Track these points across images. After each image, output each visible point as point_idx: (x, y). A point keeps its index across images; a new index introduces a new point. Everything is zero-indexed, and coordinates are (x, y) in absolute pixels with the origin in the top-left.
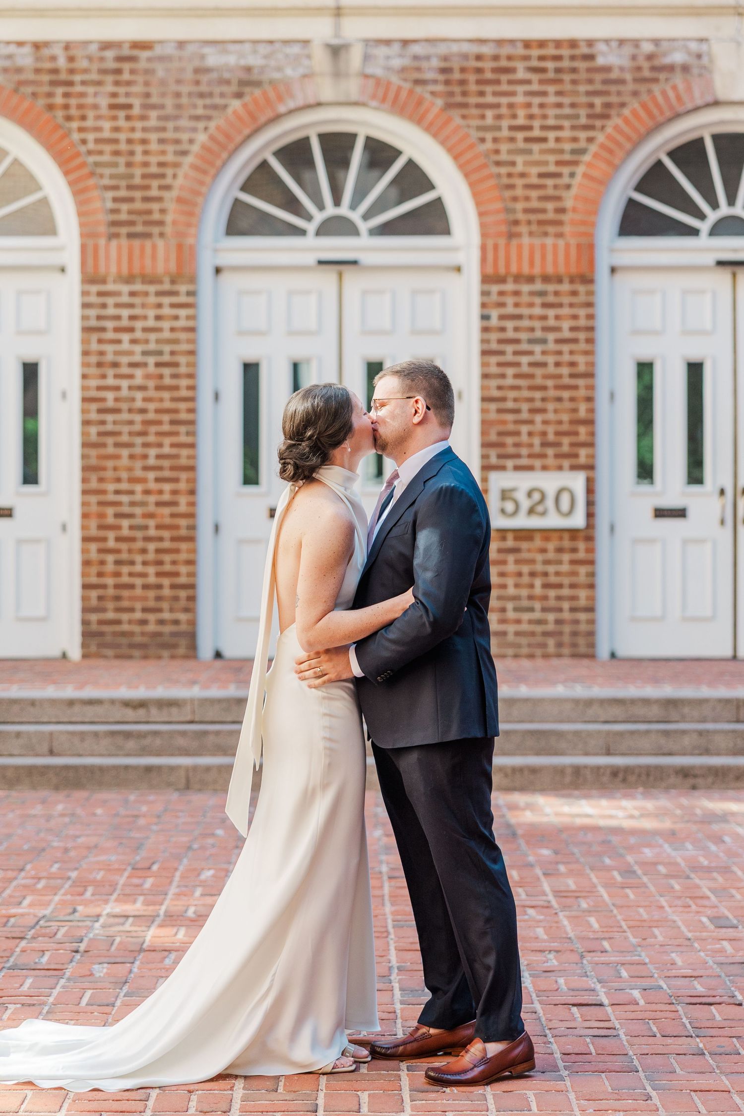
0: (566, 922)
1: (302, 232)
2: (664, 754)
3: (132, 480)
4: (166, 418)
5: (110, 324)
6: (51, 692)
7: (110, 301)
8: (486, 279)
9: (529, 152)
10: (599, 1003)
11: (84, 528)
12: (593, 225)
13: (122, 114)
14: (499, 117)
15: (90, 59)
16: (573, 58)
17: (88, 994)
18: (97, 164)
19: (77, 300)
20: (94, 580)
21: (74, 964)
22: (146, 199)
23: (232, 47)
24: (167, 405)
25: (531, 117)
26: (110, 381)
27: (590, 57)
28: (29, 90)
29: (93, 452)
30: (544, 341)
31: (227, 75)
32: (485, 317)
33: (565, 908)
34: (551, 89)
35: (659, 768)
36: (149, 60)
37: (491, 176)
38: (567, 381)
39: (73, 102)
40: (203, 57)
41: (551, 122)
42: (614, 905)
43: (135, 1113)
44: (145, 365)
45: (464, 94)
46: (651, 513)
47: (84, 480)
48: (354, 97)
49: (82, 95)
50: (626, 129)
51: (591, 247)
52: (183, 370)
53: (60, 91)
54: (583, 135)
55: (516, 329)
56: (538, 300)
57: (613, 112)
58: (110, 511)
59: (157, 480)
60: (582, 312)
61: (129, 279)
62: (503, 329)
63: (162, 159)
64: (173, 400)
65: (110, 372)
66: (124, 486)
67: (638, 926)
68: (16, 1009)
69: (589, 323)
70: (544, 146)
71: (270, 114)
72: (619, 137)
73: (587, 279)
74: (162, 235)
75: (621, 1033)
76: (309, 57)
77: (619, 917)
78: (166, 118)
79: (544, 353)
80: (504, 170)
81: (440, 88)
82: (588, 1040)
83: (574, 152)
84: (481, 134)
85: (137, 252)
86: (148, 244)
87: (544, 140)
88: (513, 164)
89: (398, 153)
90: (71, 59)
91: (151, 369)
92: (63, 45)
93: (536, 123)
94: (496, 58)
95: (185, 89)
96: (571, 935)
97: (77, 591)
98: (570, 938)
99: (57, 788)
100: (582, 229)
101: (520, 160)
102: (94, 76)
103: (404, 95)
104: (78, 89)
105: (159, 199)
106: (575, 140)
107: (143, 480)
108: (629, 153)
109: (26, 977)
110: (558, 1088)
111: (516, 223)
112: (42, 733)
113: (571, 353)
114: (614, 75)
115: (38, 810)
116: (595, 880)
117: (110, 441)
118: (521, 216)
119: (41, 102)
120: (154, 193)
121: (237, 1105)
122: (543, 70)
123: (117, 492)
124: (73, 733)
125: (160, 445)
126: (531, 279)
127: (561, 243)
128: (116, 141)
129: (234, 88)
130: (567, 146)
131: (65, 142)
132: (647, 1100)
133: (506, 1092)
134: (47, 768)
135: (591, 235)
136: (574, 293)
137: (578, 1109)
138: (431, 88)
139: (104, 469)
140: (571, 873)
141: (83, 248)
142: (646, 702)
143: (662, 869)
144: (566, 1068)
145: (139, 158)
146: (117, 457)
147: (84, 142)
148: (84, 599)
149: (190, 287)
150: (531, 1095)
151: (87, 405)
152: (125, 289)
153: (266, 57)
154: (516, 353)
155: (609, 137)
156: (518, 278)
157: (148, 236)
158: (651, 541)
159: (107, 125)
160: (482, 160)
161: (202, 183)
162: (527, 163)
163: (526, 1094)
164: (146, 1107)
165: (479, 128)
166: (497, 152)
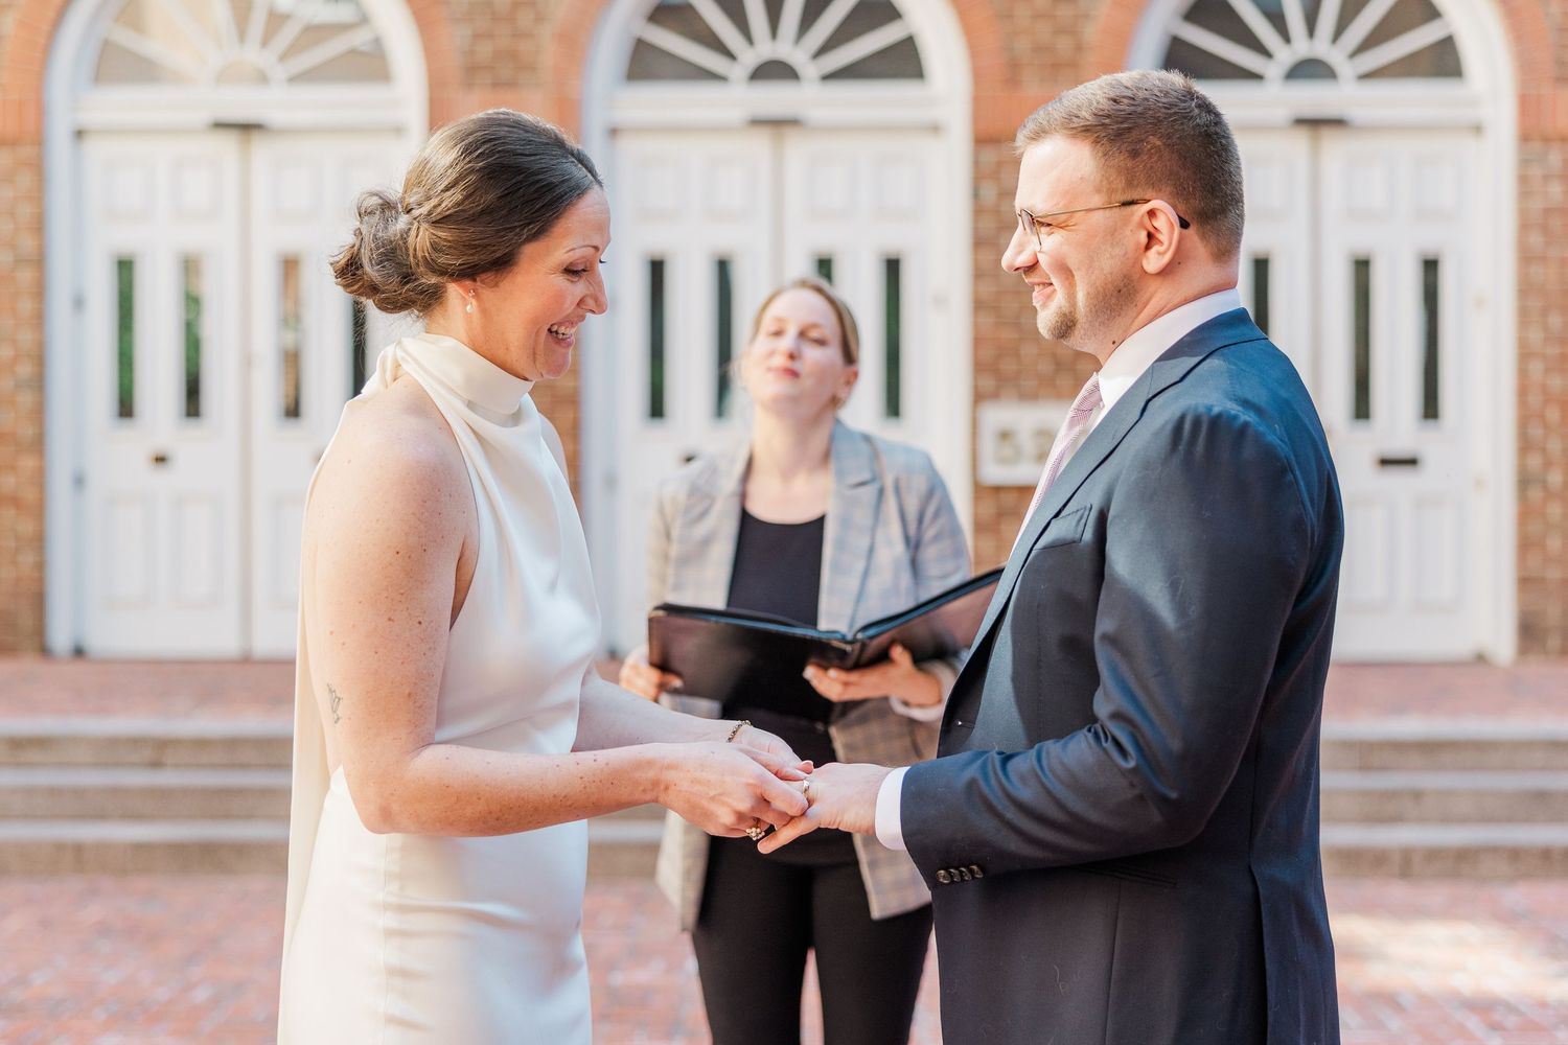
22: (518, 36)
62: (1002, 212)
74: (539, 85)
86: (519, 97)
105: (535, 36)
111: (1017, 66)
118: (1026, 57)
120: (528, 26)
141: (432, 102)
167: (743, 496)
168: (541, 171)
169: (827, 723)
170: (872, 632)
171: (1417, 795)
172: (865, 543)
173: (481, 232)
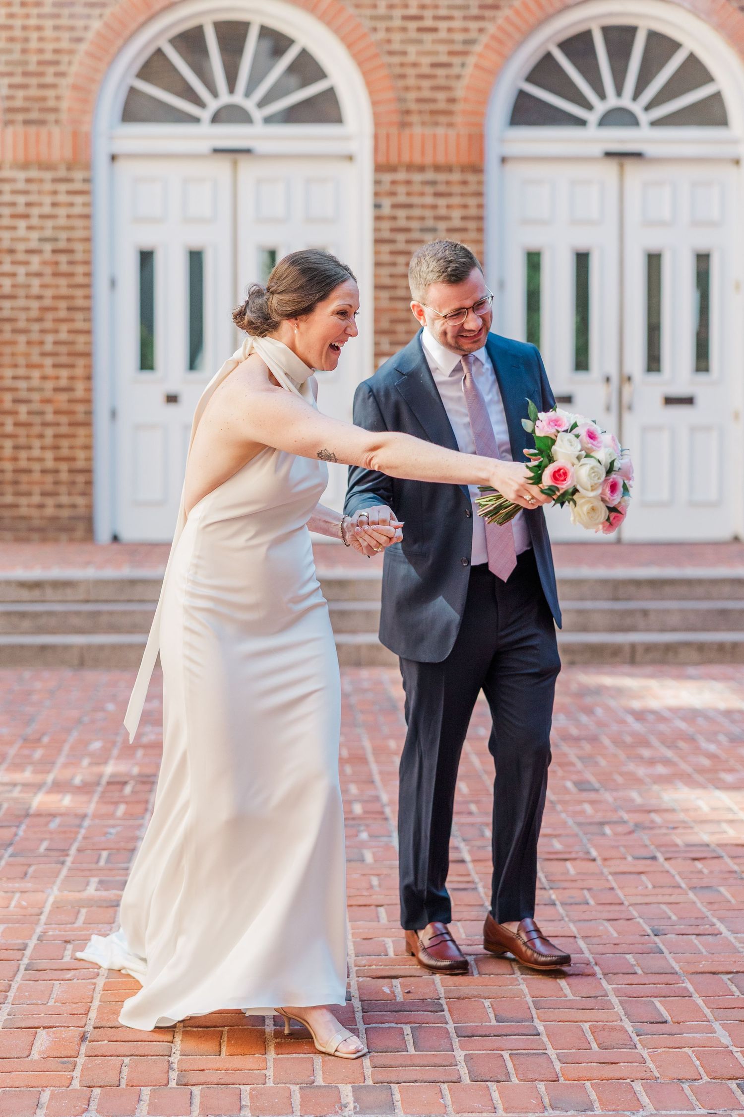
1: (196, 120)
3: (29, 366)
4: (63, 304)
7: (6, 187)
8: (379, 168)
9: (421, 42)
12: (482, 114)
14: (394, 7)
22: (42, 86)
24: (64, 291)
25: (423, 7)
26: (7, 268)
30: (435, 230)
32: (377, 206)
37: (383, 65)
41: (443, 12)
43: (12, 962)
44: (41, 251)
50: (517, 21)
51: (481, 137)
52: (79, 256)
54: (474, 25)
55: (408, 218)
56: (429, 189)
58: (8, 397)
59: (55, 366)
60: (472, 202)
61: (25, 166)
62: (394, 218)
63: (57, 45)
64: (70, 286)
65: (7, 258)
66: (21, 372)
69: (479, 213)
70: (435, 36)
71: (164, 2)
72: (510, 29)
73: (477, 169)
74: (57, 122)
78: (61, 5)
80: (396, 60)
83: (464, 42)
84: (374, 24)
85: (32, 139)
86: (44, 131)
87: (434, 30)
88: (405, 53)
89: (291, 42)
91: (48, 256)
93: (428, 13)
100: (473, 119)
101: (412, 49)
105: (54, 86)
106: (466, 30)
107: (40, 366)
108: (520, 45)
111: (408, 112)
117: (7, 327)
118: (413, 106)
120: (49, 79)
123: (15, 378)
125: (56, 331)
126: (422, 169)
127: (452, 133)
128: (11, 28)
130: (459, 37)
135: (481, 125)
136: (465, 183)
139: (2, 354)
145: (33, 45)
146: (15, 343)
149: (86, 174)
152: (21, 175)
154: (407, 242)
155: (500, 28)
156: (409, 168)
157: (42, 122)
160: (374, 50)
161: (97, 70)
162: (419, 53)
163: (384, 941)
164: (23, 955)
165: (373, 18)
166: (389, 41)
168: (327, 270)
171: (645, 613)
173: (298, 296)
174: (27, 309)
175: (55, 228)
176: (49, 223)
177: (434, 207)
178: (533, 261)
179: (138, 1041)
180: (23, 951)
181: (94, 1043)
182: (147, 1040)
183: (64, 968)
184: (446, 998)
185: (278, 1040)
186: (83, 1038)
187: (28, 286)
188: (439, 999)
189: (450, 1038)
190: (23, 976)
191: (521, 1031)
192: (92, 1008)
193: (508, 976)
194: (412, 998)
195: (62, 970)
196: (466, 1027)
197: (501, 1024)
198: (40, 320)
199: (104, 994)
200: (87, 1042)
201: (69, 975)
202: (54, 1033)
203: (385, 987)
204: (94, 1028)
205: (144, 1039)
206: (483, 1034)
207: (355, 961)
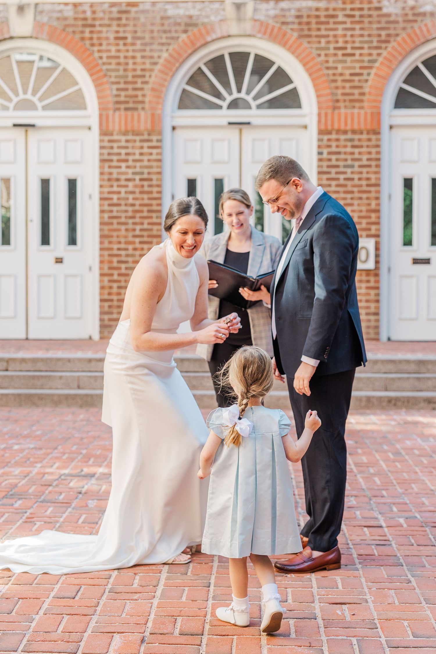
0: (361, 480)
1: (220, 107)
2: (418, 391)
3: (127, 243)
4: (145, 209)
5: (115, 158)
6: (80, 355)
7: (115, 145)
8: (321, 132)
9: (345, 62)
10: (379, 525)
11: (101, 268)
12: (380, 102)
13: (121, 42)
14: (328, 42)
15: (104, 12)
16: (369, 9)
17: (83, 517)
18: (108, 70)
19: (97, 145)
20: (106, 297)
21: (77, 500)
22: (135, 89)
23: (181, 5)
24: (146, 202)
25: (346, 42)
26: (115, 189)
27: (379, 9)
28: (71, 29)
29: (106, 228)
30: (352, 166)
31: (179, 21)
32: (320, 153)
33: (361, 472)
34: (357, 26)
35: (415, 398)
36: (136, 12)
37: (324, 75)
38: (365, 188)
39: (95, 36)
40: (166, 10)
41: (357, 45)
42: (389, 471)
43: (101, 586)
44: (134, 180)
45: (309, 30)
46: (411, 261)
47: (101, 243)
48: (248, 32)
49: (100, 32)
50: (399, 49)
51: (379, 114)
52: (154, 182)
53: (88, 30)
54: (375, 52)
55: (337, 160)
56: (349, 144)
57: (392, 39)
58: (115, 259)
59: (141, 243)
60: (374, 150)
61: (125, 133)
62: (330, 160)
63: (143, 67)
64: (149, 199)
65: (115, 184)
66: (123, 246)
67: (403, 482)
68: (41, 525)
69: (378, 156)
70: (353, 58)
71: (202, 42)
72: (395, 53)
73: (377, 132)
74: (143, 109)
75: (393, 543)
76: (224, 10)
77: (392, 478)
78: (146, 44)
79: (352, 173)
80: (331, 72)
81: (296, 26)
82: (373, 547)
83: (370, 61)
84: (318, 52)
85: (129, 118)
86: (136, 113)
87: (353, 55)
88: (336, 68)
89: (272, 63)
90: (94, 12)
91: (137, 182)
92: (89, 5)
93: (349, 46)
94: (327, 9)
95: (156, 28)
96: (364, 487)
97: (97, 303)
98: (363, 489)
99: (81, 406)
100: (374, 104)
101: (340, 66)
102: (106, 22)
103: (276, 30)
104: (98, 29)
105: (142, 89)
106: (370, 55)
107: (133, 243)
108: (401, 62)
109: (49, 507)
110: (355, 575)
111: (338, 101)
112: (74, 377)
113: (368, 173)
114: (392, 19)
115: (70, 417)
116: (378, 457)
117: (115, 221)
118: (340, 97)
119: (78, 36)
120: (139, 85)
121: (162, 582)
122: (353, 16)
123: (119, 249)
124: (90, 377)
125: (142, 224)
126: (345, 132)
127: (362, 112)
128: (118, 57)
129: (183, 28)
130: (366, 58)
131: (91, 58)
132: (408, 583)
133: (324, 577)
134: (76, 395)
135: (379, 108)
136: (369, 140)
137: (366, 588)
138: (291, 26)
139: (112, 237)
140: (364, 453)
141: (101, 116)
142: (408, 362)
143: (416, 452)
144: (360, 563)
145: (131, 66)
146: (119, 230)
147: (101, 58)
148: (101, 307)
149: (159, 137)
150: (338, 579)
151: (103, 202)
152: (123, 138)
153: (200, 10)
154: (337, 173)
155: (389, 53)
156: (338, 132)
157: (136, 109)
158: (411, 277)
159: (113, 48)
160: (319, 66)
161: (165, 80)
162: (344, 68)
163: (335, 578)
164: (108, 582)
165: (318, 49)
166: (327, 62)
167: (227, 245)
169: (246, 308)
170: (260, 277)
172: (260, 260)
174: (126, 211)
175: (141, 167)
176: (138, 164)
177: (352, 153)
178: (408, 183)
179: (178, 644)
180: (108, 580)
181: (150, 645)
182: (184, 643)
183: (133, 592)
184: (378, 620)
185: (269, 646)
186: (143, 641)
187: (127, 199)
188: (374, 620)
189: (383, 649)
190: (107, 596)
191: (429, 644)
192: (149, 620)
193: (417, 605)
194: (356, 619)
195: (132, 593)
196: (394, 640)
197: (416, 639)
198: (133, 217)
199: (157, 610)
200: (145, 644)
201: (136, 596)
202: (124, 637)
203: (338, 610)
204: (150, 634)
205: (182, 643)
206: (405, 646)
207: (317, 591)
